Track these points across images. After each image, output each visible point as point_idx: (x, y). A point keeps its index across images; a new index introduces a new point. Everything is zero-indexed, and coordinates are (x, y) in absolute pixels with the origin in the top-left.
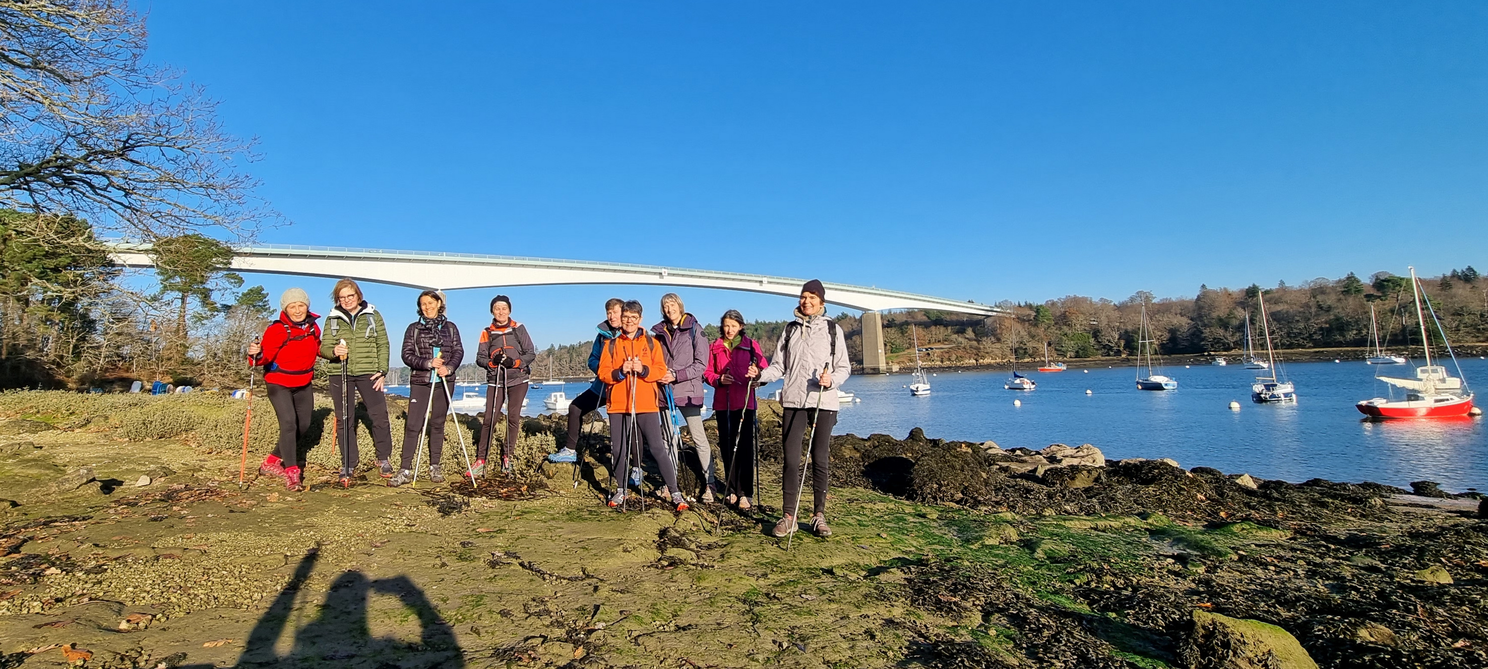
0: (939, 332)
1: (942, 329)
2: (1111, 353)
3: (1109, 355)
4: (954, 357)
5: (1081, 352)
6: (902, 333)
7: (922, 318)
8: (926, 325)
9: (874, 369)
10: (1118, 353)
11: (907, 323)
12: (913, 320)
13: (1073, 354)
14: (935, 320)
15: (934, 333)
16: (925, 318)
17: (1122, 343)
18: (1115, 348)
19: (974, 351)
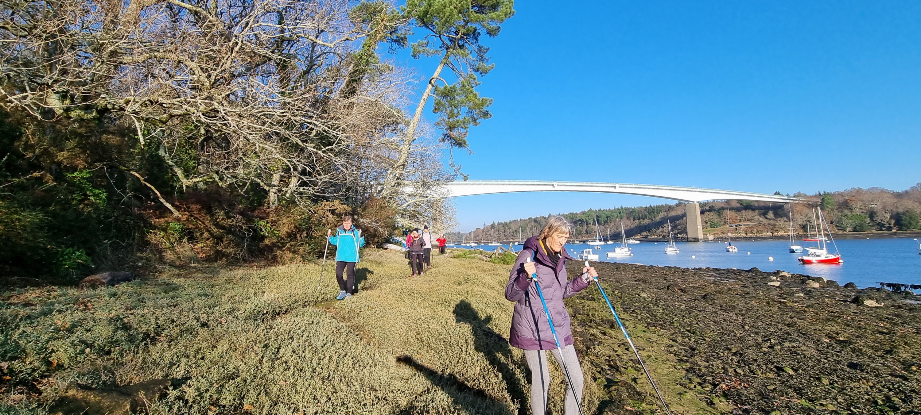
0: (749, 214)
1: (750, 212)
2: (884, 229)
3: (882, 230)
4: (755, 231)
5: (858, 228)
6: (719, 215)
7: (734, 205)
8: (738, 210)
9: (695, 238)
10: (890, 228)
11: (723, 209)
12: (728, 206)
13: (851, 229)
14: (747, 206)
15: (744, 214)
16: (738, 205)
17: (893, 222)
18: (887, 225)
19: (771, 227)
